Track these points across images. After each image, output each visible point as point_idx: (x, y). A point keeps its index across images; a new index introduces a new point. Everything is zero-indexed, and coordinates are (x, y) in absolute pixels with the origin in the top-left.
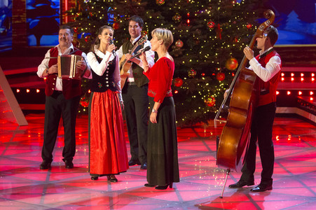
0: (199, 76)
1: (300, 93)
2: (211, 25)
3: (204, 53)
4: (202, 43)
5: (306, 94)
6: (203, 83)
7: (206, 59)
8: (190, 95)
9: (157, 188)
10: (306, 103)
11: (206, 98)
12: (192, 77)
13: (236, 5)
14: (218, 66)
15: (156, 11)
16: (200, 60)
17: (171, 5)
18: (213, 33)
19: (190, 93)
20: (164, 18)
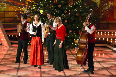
0: (73, 32)
1: (108, 39)
2: (77, 15)
3: (75, 25)
4: (74, 21)
5: (110, 39)
6: (74, 35)
7: (75, 27)
8: (69, 39)
9: (58, 71)
10: (110, 42)
11: (75, 40)
12: (70, 33)
13: (86, 8)
14: (79, 29)
15: (58, 9)
16: (73, 27)
17: (63, 7)
18: (78, 18)
19: (69, 38)
20: (61, 12)
